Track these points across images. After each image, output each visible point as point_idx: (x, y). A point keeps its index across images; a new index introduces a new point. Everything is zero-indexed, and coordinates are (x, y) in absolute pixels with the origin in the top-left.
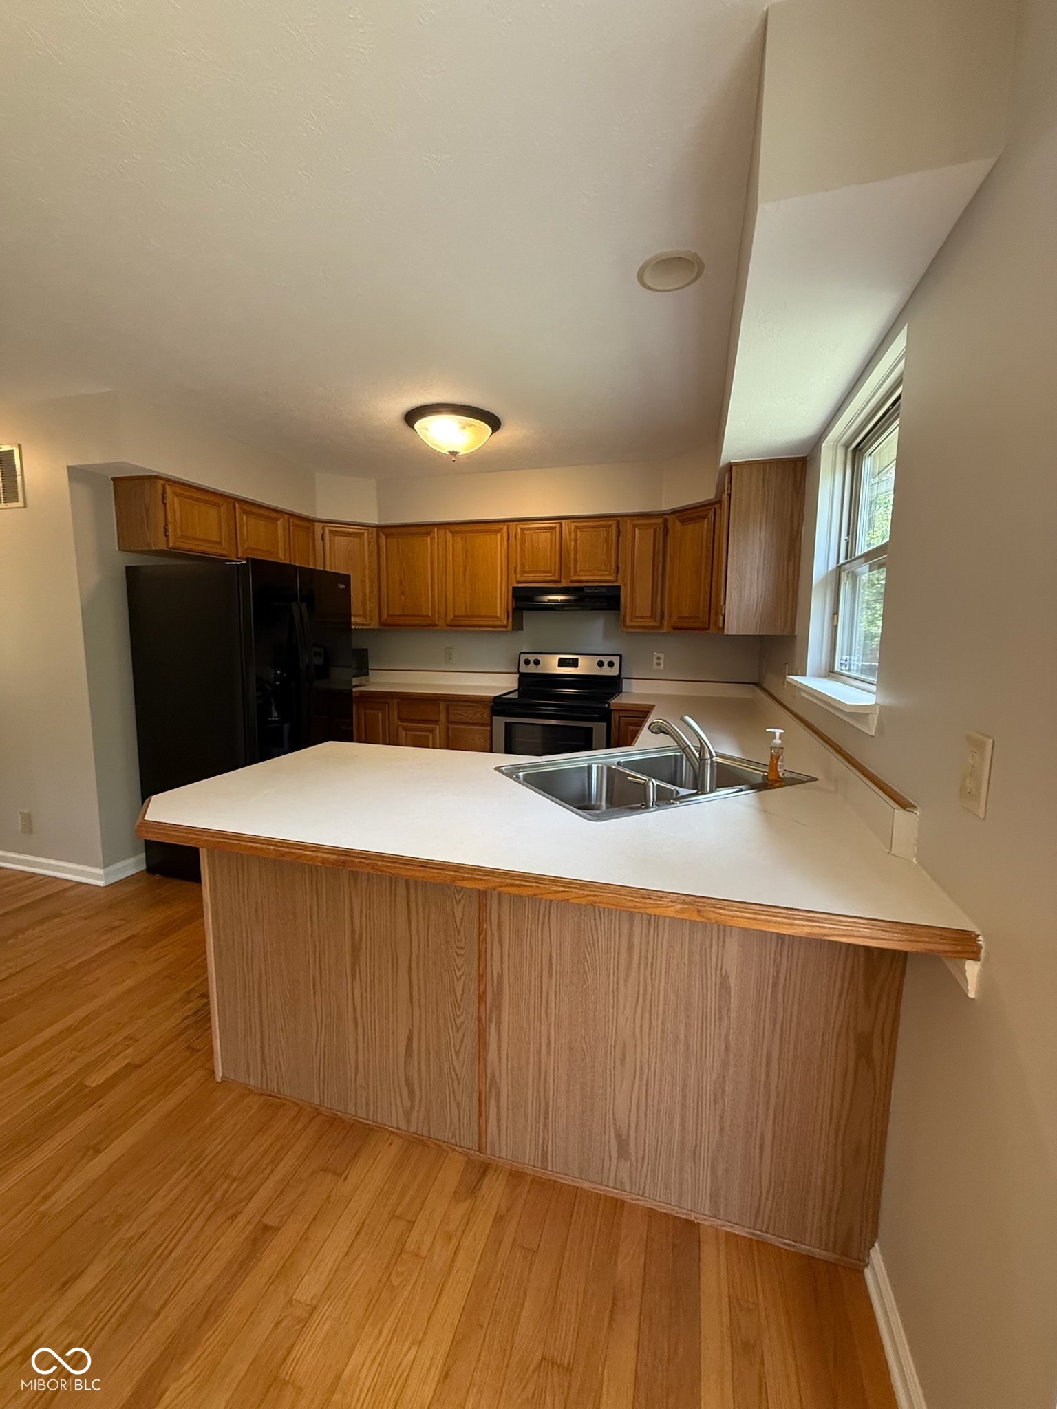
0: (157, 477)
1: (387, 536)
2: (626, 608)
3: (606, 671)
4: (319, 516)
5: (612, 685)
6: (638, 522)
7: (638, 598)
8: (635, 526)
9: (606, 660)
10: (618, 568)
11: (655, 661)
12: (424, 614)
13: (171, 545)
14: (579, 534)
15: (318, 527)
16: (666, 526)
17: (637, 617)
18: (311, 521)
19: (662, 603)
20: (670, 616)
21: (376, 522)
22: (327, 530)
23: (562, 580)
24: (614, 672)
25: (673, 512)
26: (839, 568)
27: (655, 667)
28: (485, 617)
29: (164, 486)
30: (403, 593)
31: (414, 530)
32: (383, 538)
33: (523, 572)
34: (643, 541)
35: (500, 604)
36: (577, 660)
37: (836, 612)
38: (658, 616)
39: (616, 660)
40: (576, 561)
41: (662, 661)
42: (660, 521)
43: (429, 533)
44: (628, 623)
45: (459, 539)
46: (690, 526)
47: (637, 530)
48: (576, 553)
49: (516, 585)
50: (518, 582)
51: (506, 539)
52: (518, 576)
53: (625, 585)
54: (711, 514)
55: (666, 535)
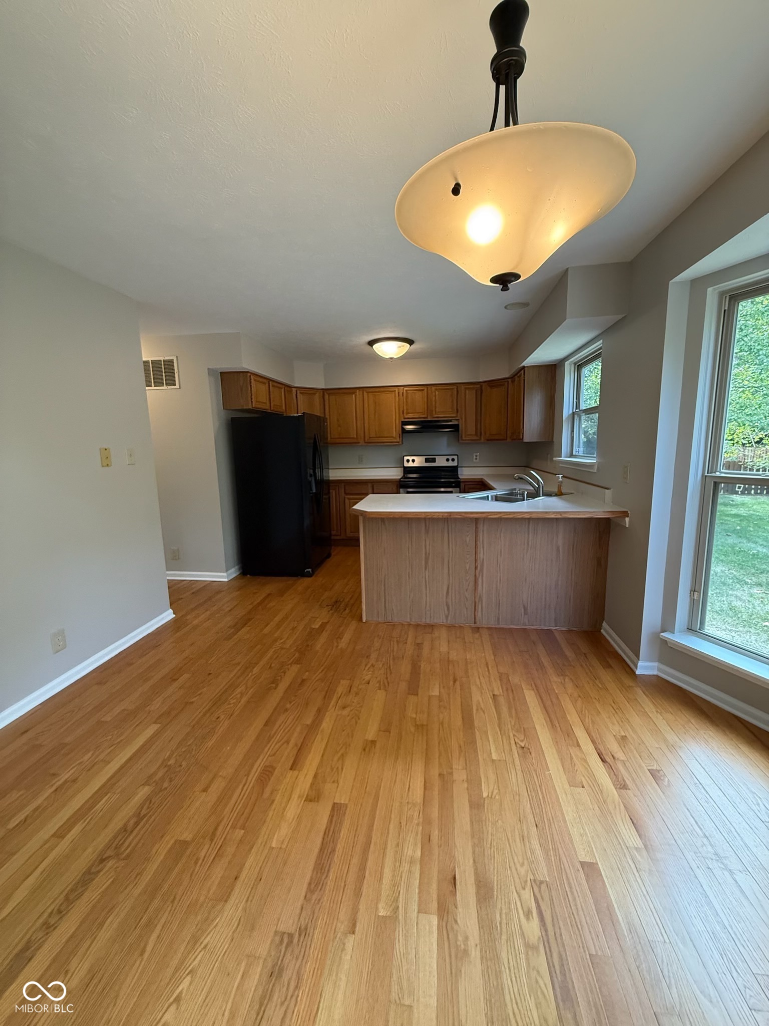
0: (248, 372)
1: (329, 394)
2: (462, 432)
3: (450, 464)
4: (296, 385)
5: (454, 469)
6: (467, 387)
7: (468, 427)
8: (466, 389)
9: (450, 458)
10: (457, 410)
11: (475, 457)
12: (352, 437)
13: (254, 406)
14: (437, 393)
15: (294, 390)
16: (481, 390)
17: (469, 435)
18: (290, 387)
19: (481, 429)
20: (485, 433)
21: (323, 387)
22: (298, 392)
23: (429, 417)
24: (455, 464)
25: (485, 382)
26: (574, 413)
27: (475, 460)
28: (387, 437)
29: (250, 376)
30: (339, 426)
31: (345, 391)
32: (327, 397)
33: (408, 413)
34: (470, 396)
35: (395, 432)
36: (435, 458)
37: (573, 431)
38: (479, 434)
39: (455, 457)
40: (436, 407)
41: (478, 457)
42: (479, 386)
43: (353, 393)
44: (464, 438)
45: (371, 395)
46: (495, 389)
47: (467, 391)
48: (436, 403)
49: (403, 420)
50: (405, 419)
51: (397, 395)
52: (405, 414)
53: (462, 419)
54: (506, 384)
55: (481, 393)
